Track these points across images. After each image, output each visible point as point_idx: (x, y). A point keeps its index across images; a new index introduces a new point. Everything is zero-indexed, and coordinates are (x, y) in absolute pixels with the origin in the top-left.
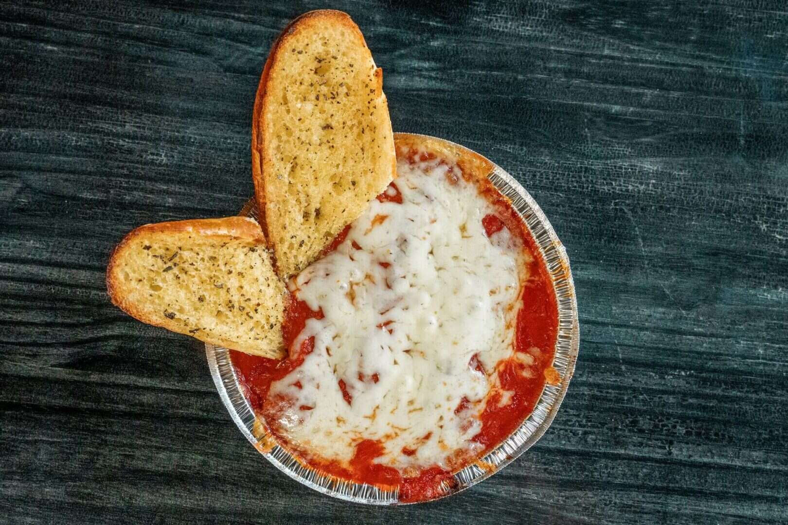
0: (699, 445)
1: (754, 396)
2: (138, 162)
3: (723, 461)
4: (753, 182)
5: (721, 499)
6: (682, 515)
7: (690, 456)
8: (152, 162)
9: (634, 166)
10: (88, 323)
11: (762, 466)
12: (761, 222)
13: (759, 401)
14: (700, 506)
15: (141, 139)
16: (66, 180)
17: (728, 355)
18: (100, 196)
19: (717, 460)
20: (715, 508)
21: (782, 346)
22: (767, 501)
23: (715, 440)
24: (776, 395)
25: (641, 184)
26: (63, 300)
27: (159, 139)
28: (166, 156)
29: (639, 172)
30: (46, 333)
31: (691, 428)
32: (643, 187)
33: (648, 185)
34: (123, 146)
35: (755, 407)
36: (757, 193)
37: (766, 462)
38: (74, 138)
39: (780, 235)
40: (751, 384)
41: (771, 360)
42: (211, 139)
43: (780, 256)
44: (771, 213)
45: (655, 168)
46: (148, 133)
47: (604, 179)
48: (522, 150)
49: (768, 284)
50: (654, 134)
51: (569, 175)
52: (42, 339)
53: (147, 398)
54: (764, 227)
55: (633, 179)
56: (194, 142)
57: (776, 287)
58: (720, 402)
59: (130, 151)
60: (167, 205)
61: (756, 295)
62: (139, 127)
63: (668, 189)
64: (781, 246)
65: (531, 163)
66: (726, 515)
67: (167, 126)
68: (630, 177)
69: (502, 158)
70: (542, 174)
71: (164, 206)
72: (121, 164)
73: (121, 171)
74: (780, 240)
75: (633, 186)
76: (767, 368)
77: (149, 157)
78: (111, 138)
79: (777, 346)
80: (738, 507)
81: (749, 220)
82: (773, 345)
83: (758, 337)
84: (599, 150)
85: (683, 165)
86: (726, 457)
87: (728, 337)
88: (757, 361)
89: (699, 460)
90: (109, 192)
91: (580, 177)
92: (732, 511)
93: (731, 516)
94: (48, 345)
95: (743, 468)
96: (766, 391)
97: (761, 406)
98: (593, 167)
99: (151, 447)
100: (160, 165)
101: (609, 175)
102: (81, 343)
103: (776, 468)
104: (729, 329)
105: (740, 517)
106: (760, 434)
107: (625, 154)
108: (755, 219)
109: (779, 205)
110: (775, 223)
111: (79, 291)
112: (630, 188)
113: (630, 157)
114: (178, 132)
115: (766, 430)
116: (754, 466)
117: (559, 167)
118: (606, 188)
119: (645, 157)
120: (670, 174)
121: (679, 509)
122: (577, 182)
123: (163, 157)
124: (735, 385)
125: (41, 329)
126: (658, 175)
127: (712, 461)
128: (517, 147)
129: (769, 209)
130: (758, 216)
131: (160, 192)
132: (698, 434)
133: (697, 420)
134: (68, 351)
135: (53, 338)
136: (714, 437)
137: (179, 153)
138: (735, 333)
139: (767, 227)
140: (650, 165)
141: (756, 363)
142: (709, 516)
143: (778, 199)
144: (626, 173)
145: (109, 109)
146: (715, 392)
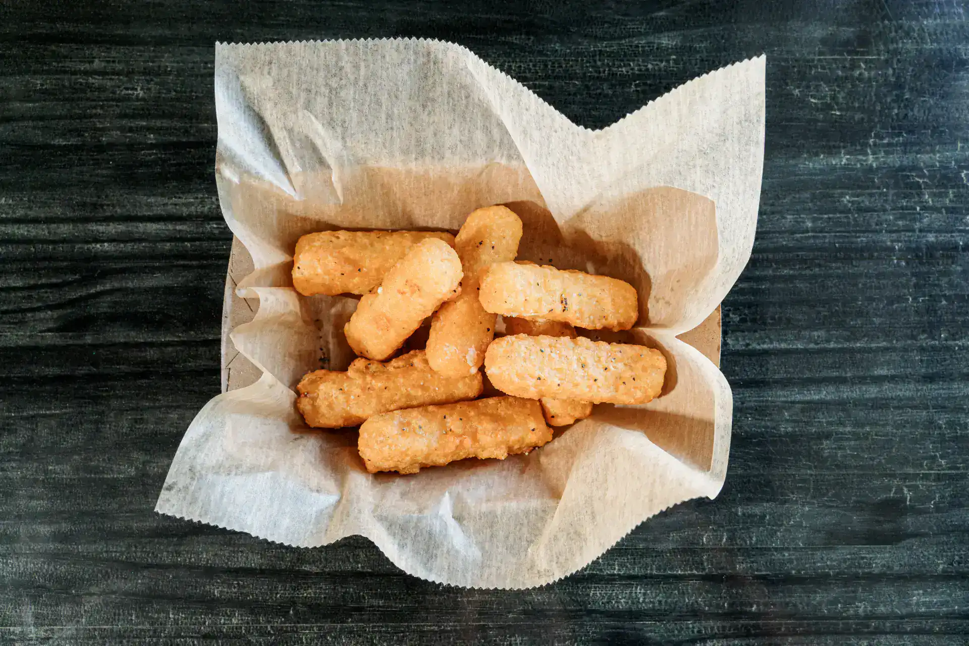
0: (755, 331)
1: (808, 272)
2: (113, 100)
3: (783, 346)
4: (779, 45)
5: (786, 386)
6: (747, 408)
7: (748, 345)
8: (127, 98)
9: (651, 43)
10: (75, 281)
11: (826, 345)
12: (792, 87)
13: (814, 277)
14: (763, 397)
15: (114, 73)
16: (34, 128)
17: (774, 232)
18: (73, 141)
19: (776, 345)
20: (780, 396)
21: (831, 216)
22: (835, 383)
23: (772, 324)
24: (831, 268)
25: (661, 61)
26: (44, 259)
27: (133, 72)
28: (142, 89)
29: (657, 49)
30: (30, 297)
31: (745, 314)
32: (664, 63)
33: (668, 61)
34: (93, 84)
35: (810, 283)
36: (785, 56)
37: (828, 341)
38: (39, 82)
39: (815, 98)
40: (803, 261)
41: (821, 232)
42: (190, 65)
43: (818, 121)
44: (802, 76)
45: (674, 43)
46: (119, 67)
47: (622, 60)
48: (529, 39)
49: (808, 152)
50: (668, 7)
51: (582, 60)
52: (25, 305)
53: (151, 354)
54: (796, 92)
55: (651, 57)
56: (171, 71)
57: (817, 155)
58: (772, 283)
59: (101, 89)
60: (149, 142)
61: (796, 165)
62: (108, 62)
63: (690, 64)
64: (817, 110)
65: (540, 53)
66: (793, 402)
67: (140, 57)
68: (648, 56)
69: (508, 51)
70: (553, 63)
71: (146, 144)
72: (94, 103)
73: (94, 111)
74: (815, 103)
75: (652, 64)
76: (817, 241)
77: (123, 93)
78: (78, 76)
79: (826, 216)
80: (805, 392)
81: (780, 87)
82: (821, 216)
83: (804, 209)
84: (612, 30)
85: (703, 36)
86: (786, 341)
87: (773, 213)
88: (807, 235)
89: (758, 347)
90: (83, 135)
91: (595, 61)
92: (799, 397)
93: (799, 402)
94: (32, 310)
95: (806, 351)
96: (820, 266)
97: (816, 283)
98: (608, 50)
99: (159, 408)
100: (138, 99)
101: (625, 55)
102: (72, 303)
103: (840, 346)
104: (772, 205)
105: (809, 402)
106: (819, 312)
107: (640, 31)
108: (787, 84)
109: (811, 68)
110: (808, 87)
111: (60, 248)
112: (650, 66)
113: (646, 34)
114: (153, 62)
115: (824, 307)
116: (816, 347)
117: (571, 53)
118: (624, 69)
119: (662, 32)
120: (690, 47)
121: (743, 403)
122: (592, 67)
123: (139, 91)
124: (786, 263)
125: (25, 293)
126: (677, 50)
127: (771, 346)
128: (523, 37)
129: (799, 72)
130: (789, 81)
131: (139, 129)
132: (754, 321)
133: (749, 305)
134: (56, 313)
135: (38, 300)
136: (771, 321)
137: (156, 84)
138: (780, 208)
139: (800, 91)
140: (666, 41)
141: (806, 237)
142: (775, 406)
143: (808, 61)
144: (643, 51)
145: (74, 46)
146: (765, 273)
